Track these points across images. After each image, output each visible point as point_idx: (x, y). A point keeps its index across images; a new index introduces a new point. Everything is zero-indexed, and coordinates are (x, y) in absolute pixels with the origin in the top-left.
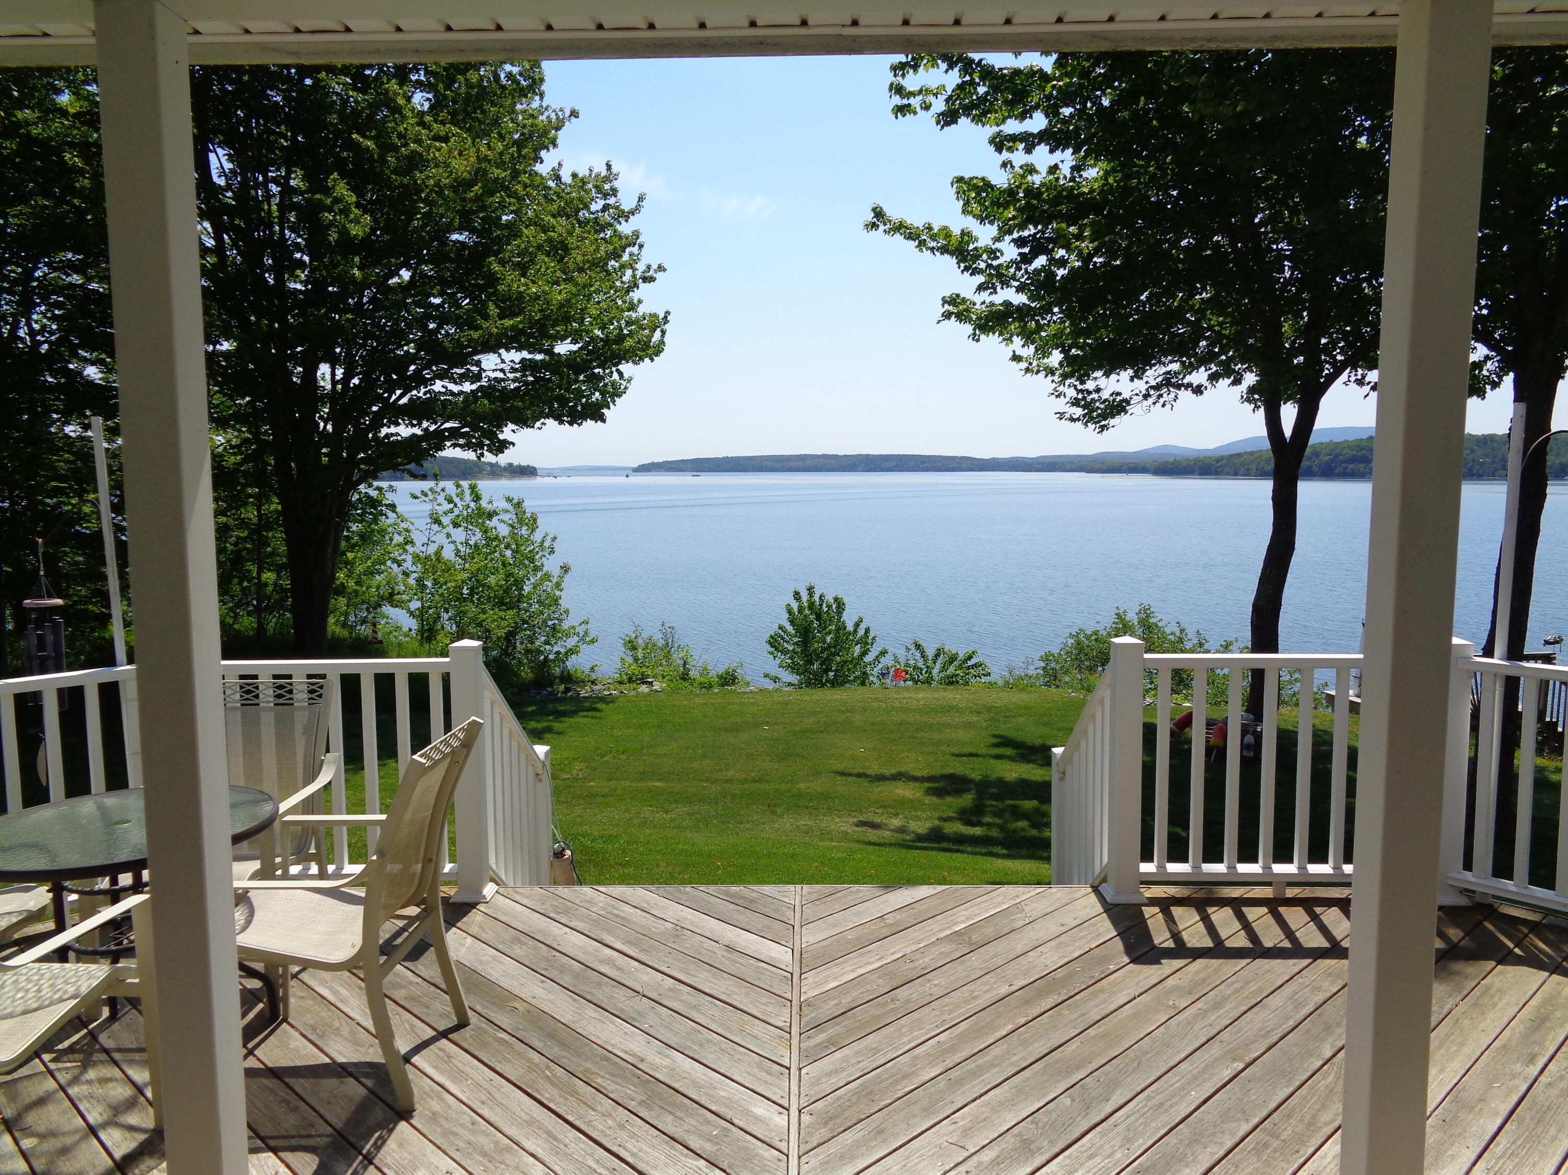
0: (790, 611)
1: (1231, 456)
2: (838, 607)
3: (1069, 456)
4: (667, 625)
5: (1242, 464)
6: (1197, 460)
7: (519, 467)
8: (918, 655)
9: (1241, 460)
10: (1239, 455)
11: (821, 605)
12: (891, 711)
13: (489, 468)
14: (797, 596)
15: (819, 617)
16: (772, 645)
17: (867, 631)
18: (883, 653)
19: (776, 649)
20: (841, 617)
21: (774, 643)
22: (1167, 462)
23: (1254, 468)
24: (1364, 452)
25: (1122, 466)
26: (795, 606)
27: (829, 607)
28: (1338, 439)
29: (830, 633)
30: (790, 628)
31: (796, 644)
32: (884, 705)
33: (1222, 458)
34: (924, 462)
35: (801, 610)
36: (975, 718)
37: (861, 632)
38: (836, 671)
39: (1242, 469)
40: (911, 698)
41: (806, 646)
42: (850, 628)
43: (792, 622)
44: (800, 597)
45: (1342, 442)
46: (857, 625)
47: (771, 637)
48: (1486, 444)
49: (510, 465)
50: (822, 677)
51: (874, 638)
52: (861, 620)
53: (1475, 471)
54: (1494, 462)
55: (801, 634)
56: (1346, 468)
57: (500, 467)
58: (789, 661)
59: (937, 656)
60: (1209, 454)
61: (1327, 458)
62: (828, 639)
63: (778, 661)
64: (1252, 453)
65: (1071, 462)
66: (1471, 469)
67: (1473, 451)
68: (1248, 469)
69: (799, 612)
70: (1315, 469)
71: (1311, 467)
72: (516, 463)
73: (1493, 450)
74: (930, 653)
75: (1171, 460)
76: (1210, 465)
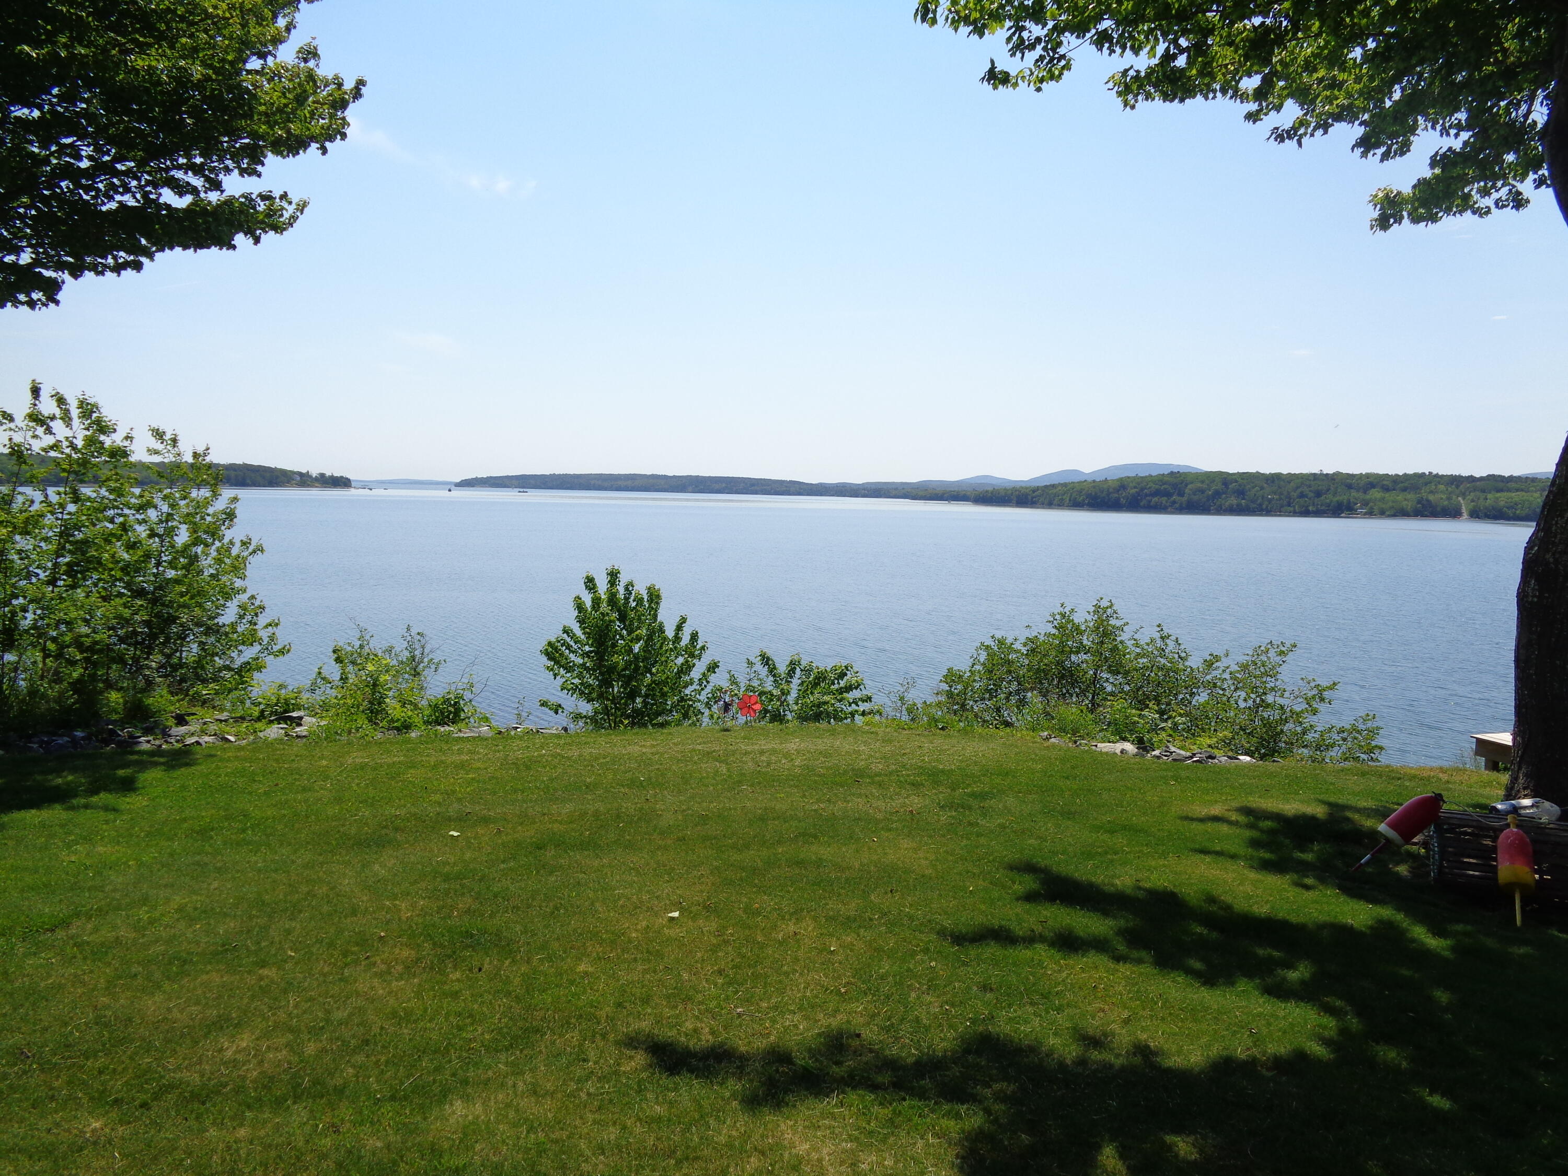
0: (580, 607)
1: (1046, 486)
2: (651, 601)
3: (893, 483)
4: (414, 631)
5: (1056, 495)
6: (1014, 490)
7: (332, 477)
8: (764, 671)
9: (1054, 491)
10: (1053, 486)
11: (627, 599)
12: (740, 782)
13: (299, 478)
14: (590, 583)
15: (623, 618)
16: (550, 656)
17: (694, 637)
18: (713, 667)
19: (557, 662)
20: (655, 616)
21: (553, 653)
22: (987, 491)
23: (1067, 498)
24: (1165, 486)
25: (944, 494)
26: (587, 600)
27: (640, 601)
28: (1142, 474)
29: (638, 639)
30: (579, 632)
31: (586, 654)
32: (723, 769)
33: (1038, 488)
34: (753, 485)
35: (596, 602)
36: (916, 802)
37: (685, 640)
38: (647, 696)
39: (1057, 499)
40: (774, 751)
41: (601, 659)
42: (670, 633)
43: (581, 622)
44: (595, 586)
45: (1146, 477)
46: (679, 628)
47: (550, 644)
48: (1273, 482)
49: (322, 475)
50: (626, 704)
51: (703, 648)
52: (683, 620)
53: (1264, 507)
54: (1280, 499)
55: (595, 640)
56: (1150, 501)
57: (311, 477)
58: (577, 681)
59: (791, 673)
60: (1024, 485)
61: (1134, 491)
62: (637, 648)
63: (560, 681)
64: (1065, 485)
65: (896, 489)
66: (1261, 505)
67: (1262, 488)
68: (1062, 499)
69: (593, 607)
70: (1123, 501)
71: (1119, 499)
72: (328, 474)
73: (1279, 487)
74: (782, 668)
75: (990, 489)
76: (1026, 495)
